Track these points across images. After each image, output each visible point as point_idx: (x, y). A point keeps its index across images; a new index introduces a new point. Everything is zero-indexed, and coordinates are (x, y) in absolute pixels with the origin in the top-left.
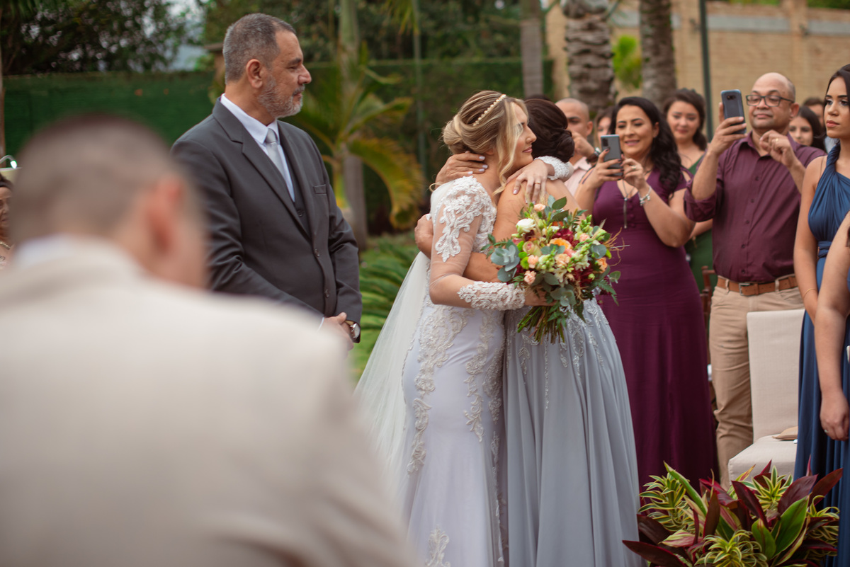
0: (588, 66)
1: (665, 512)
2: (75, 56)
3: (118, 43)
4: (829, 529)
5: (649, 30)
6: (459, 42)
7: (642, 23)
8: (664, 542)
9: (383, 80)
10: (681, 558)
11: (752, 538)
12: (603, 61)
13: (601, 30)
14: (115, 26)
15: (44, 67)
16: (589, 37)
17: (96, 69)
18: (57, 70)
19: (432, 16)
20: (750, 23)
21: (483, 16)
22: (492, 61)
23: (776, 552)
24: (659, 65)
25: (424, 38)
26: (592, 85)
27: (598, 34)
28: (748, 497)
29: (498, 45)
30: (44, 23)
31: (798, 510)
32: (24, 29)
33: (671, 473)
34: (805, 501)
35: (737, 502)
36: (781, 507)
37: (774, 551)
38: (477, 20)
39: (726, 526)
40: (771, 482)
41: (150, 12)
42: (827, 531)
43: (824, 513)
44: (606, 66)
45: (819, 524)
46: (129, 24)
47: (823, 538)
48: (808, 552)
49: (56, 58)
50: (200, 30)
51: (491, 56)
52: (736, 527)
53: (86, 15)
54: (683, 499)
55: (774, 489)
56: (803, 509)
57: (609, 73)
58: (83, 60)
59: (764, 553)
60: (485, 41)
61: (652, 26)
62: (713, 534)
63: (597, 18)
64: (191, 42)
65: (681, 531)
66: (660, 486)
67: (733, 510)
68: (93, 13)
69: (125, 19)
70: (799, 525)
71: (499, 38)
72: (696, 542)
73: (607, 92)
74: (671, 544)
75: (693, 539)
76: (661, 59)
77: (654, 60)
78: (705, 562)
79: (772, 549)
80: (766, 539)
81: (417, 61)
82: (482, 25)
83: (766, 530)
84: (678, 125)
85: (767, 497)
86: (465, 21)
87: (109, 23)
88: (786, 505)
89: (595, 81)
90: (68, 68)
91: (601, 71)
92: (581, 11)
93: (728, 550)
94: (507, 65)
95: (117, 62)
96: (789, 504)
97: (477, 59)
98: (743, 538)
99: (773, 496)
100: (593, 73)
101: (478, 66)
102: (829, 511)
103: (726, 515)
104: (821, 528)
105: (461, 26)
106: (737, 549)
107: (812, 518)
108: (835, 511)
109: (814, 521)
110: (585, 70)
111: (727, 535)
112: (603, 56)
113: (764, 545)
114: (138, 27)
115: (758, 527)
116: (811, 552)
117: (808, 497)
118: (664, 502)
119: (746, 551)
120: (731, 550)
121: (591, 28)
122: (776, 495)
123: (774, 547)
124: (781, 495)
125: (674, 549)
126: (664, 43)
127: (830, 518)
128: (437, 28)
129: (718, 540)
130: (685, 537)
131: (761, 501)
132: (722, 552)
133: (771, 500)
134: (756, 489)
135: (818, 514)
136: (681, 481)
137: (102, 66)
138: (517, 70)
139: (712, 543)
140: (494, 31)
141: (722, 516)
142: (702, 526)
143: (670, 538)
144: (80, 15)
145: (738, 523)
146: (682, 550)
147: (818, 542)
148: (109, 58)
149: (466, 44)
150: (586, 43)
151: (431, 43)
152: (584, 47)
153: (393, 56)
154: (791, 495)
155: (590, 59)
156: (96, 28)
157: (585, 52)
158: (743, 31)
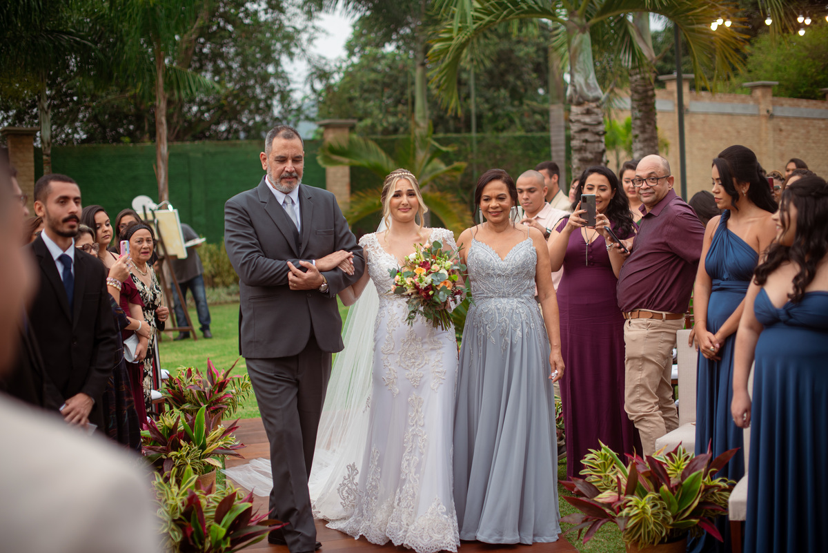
0: (586, 141)
1: (600, 477)
2: (223, 128)
3: (254, 119)
4: (720, 494)
5: (638, 114)
6: (506, 121)
7: (633, 108)
8: (595, 499)
9: (444, 149)
10: (608, 511)
11: (660, 498)
12: (597, 138)
13: (597, 114)
14: (252, 107)
15: (201, 136)
16: (587, 119)
17: (238, 138)
18: (209, 138)
19: (487, 101)
20: (728, 108)
21: (526, 101)
22: (530, 135)
23: (679, 509)
24: (645, 140)
25: (480, 117)
26: (589, 155)
27: (594, 117)
28: (658, 468)
29: (536, 123)
30: (201, 103)
31: (695, 480)
32: (185, 109)
33: (605, 449)
34: (700, 473)
35: (650, 472)
36: (683, 476)
37: (676, 509)
38: (521, 103)
39: (642, 489)
40: (677, 458)
41: (278, 97)
42: (718, 496)
43: (717, 482)
44: (600, 141)
45: (711, 490)
46: (262, 105)
47: (715, 501)
48: (704, 511)
49: (209, 129)
50: (315, 109)
51: (531, 131)
52: (650, 490)
53: (230, 99)
54: (614, 467)
55: (679, 463)
56: (699, 479)
57: (602, 146)
58: (228, 131)
59: (670, 510)
60: (527, 120)
61: (640, 111)
62: (632, 494)
63: (593, 105)
64: (308, 118)
65: (609, 491)
66: (595, 457)
67: (648, 478)
68: (236, 96)
69: (260, 101)
70: (696, 490)
71: (538, 117)
72: (619, 499)
73: (601, 161)
74: (600, 501)
75: (617, 498)
76: (646, 136)
77: (641, 137)
78: (624, 515)
79: (675, 507)
80: (671, 500)
81: (474, 134)
82: (525, 107)
83: (670, 494)
84: (629, 187)
85: (674, 468)
86: (513, 105)
87: (248, 104)
88: (687, 475)
89: (591, 153)
90: (216, 136)
91: (596, 145)
92: (581, 100)
93: (640, 506)
94: (542, 138)
95: (253, 132)
96: (689, 474)
97: (518, 134)
98: (654, 498)
99: (678, 468)
100: (589, 146)
101: (519, 138)
102: (720, 481)
103: (642, 481)
104: (713, 493)
105: (509, 108)
106: (648, 507)
107: (706, 486)
108: (725, 481)
109: (708, 488)
110: (584, 144)
111: (643, 494)
112: (597, 134)
113: (670, 504)
114: (269, 107)
115: (664, 490)
116: (707, 511)
117: (703, 470)
118: (599, 470)
119: (656, 508)
120: (643, 507)
121: (588, 112)
122: (681, 467)
123: (677, 506)
124: (684, 467)
125: (603, 504)
126: (649, 124)
127: (720, 486)
128: (491, 110)
129: (634, 499)
130: (611, 496)
131: (669, 472)
132: (636, 508)
133: (676, 471)
134: (665, 462)
135: (712, 483)
136: (611, 455)
137: (242, 135)
138: (547, 142)
139: (631, 501)
140: (534, 112)
141: (640, 482)
142: (623, 488)
143: (600, 496)
144: (227, 97)
145: (652, 487)
146: (609, 505)
147: (711, 503)
148: (247, 130)
149: (512, 121)
150: (585, 124)
151: (485, 121)
152: (583, 127)
153: (457, 131)
154: (690, 469)
155: (587, 136)
156: (238, 108)
157: (584, 131)
158: (723, 114)
